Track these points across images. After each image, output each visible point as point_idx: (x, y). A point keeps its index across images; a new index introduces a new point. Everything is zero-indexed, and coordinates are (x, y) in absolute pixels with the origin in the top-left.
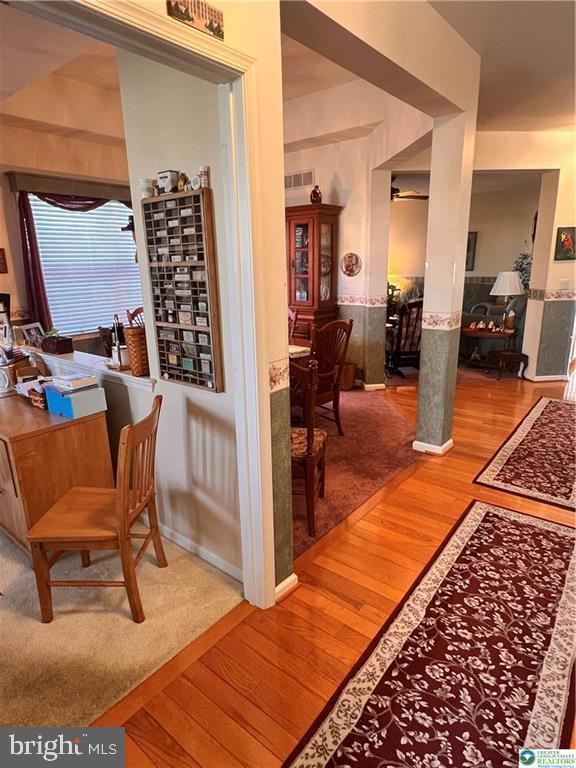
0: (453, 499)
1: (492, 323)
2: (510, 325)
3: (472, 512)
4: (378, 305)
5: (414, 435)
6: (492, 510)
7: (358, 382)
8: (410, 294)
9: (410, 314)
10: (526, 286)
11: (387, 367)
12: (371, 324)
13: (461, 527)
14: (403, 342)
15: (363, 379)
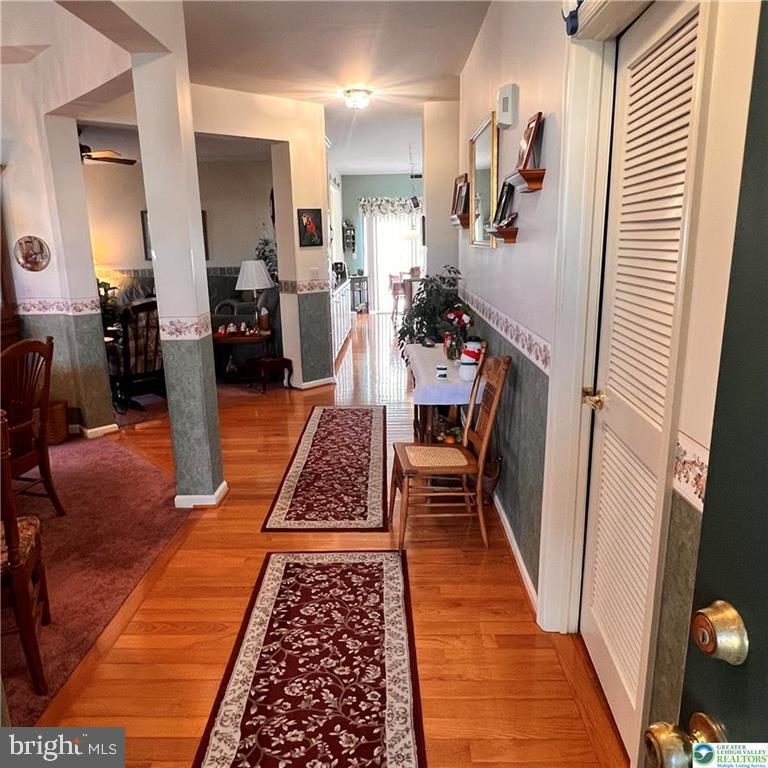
0: (243, 560)
1: (243, 325)
2: (265, 325)
3: (269, 571)
4: (87, 311)
5: (174, 487)
6: (291, 560)
7: (75, 428)
8: (130, 293)
9: (136, 321)
10: (274, 277)
11: (115, 399)
12: (81, 340)
13: (261, 595)
14: (133, 360)
15: (83, 424)
